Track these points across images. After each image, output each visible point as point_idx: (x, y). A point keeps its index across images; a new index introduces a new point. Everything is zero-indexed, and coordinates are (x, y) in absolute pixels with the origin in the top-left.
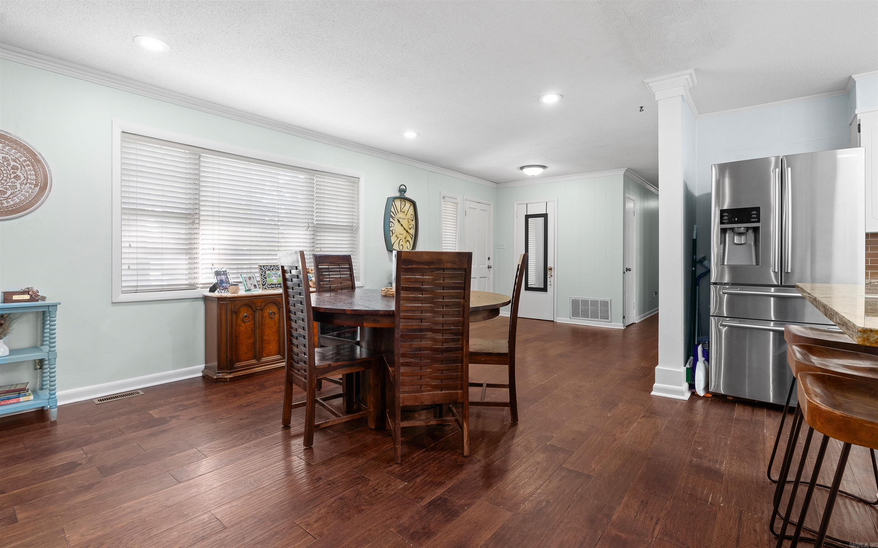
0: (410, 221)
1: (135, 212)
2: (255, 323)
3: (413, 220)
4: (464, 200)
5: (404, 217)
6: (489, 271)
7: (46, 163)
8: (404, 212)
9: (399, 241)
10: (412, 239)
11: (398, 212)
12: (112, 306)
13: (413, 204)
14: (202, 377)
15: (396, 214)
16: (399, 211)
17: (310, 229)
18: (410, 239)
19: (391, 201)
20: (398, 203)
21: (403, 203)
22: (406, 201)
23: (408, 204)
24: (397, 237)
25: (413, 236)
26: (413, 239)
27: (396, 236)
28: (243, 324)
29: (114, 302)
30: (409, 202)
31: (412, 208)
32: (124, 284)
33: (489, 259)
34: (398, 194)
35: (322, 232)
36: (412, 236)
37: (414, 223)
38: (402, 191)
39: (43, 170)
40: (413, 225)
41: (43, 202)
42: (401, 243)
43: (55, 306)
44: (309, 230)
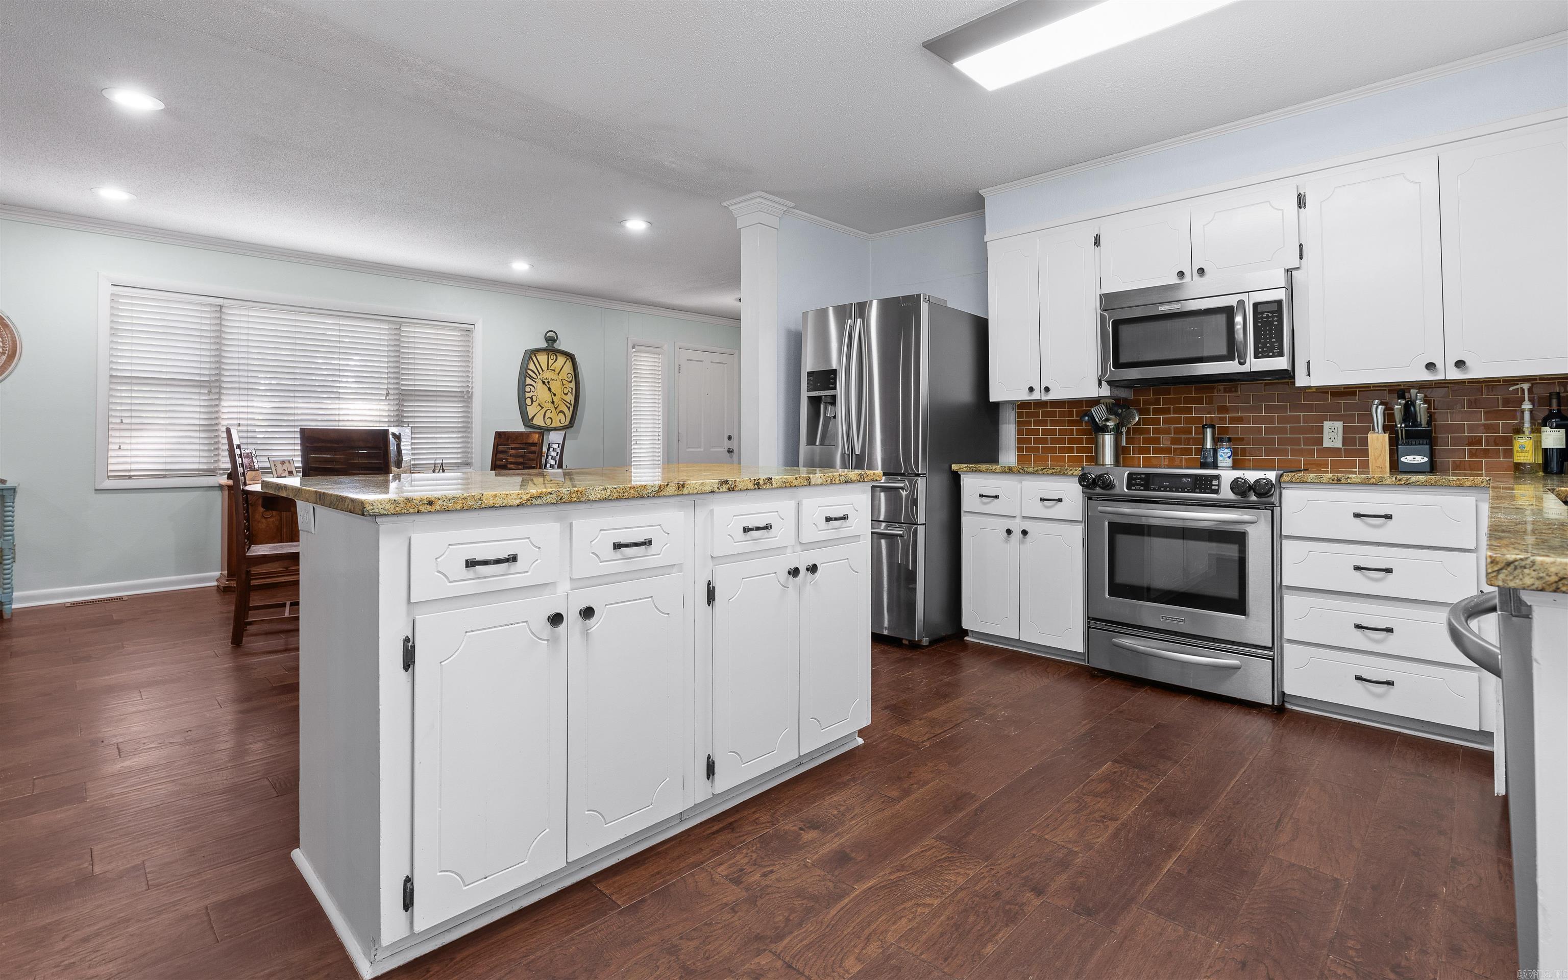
0: (565, 382)
1: (129, 381)
2: (281, 520)
3: (571, 382)
4: (677, 348)
5: (554, 377)
6: (731, 457)
7: (16, 328)
8: (554, 370)
9: (545, 412)
10: (569, 409)
11: (543, 371)
12: (95, 493)
13: (571, 357)
14: (216, 588)
15: (540, 374)
16: (545, 368)
17: (391, 397)
18: (565, 410)
19: (531, 354)
20: (542, 358)
21: (552, 357)
22: (557, 354)
23: (561, 360)
24: (541, 406)
25: (571, 405)
26: (571, 409)
27: (539, 405)
28: (264, 520)
29: (98, 488)
30: (564, 356)
31: (569, 365)
32: (110, 468)
33: (730, 438)
34: (544, 345)
35: (411, 400)
36: (569, 405)
37: (573, 385)
38: (551, 340)
39: (11, 335)
40: (572, 389)
41: (11, 372)
42: (548, 415)
43: (14, 490)
44: (389, 399)
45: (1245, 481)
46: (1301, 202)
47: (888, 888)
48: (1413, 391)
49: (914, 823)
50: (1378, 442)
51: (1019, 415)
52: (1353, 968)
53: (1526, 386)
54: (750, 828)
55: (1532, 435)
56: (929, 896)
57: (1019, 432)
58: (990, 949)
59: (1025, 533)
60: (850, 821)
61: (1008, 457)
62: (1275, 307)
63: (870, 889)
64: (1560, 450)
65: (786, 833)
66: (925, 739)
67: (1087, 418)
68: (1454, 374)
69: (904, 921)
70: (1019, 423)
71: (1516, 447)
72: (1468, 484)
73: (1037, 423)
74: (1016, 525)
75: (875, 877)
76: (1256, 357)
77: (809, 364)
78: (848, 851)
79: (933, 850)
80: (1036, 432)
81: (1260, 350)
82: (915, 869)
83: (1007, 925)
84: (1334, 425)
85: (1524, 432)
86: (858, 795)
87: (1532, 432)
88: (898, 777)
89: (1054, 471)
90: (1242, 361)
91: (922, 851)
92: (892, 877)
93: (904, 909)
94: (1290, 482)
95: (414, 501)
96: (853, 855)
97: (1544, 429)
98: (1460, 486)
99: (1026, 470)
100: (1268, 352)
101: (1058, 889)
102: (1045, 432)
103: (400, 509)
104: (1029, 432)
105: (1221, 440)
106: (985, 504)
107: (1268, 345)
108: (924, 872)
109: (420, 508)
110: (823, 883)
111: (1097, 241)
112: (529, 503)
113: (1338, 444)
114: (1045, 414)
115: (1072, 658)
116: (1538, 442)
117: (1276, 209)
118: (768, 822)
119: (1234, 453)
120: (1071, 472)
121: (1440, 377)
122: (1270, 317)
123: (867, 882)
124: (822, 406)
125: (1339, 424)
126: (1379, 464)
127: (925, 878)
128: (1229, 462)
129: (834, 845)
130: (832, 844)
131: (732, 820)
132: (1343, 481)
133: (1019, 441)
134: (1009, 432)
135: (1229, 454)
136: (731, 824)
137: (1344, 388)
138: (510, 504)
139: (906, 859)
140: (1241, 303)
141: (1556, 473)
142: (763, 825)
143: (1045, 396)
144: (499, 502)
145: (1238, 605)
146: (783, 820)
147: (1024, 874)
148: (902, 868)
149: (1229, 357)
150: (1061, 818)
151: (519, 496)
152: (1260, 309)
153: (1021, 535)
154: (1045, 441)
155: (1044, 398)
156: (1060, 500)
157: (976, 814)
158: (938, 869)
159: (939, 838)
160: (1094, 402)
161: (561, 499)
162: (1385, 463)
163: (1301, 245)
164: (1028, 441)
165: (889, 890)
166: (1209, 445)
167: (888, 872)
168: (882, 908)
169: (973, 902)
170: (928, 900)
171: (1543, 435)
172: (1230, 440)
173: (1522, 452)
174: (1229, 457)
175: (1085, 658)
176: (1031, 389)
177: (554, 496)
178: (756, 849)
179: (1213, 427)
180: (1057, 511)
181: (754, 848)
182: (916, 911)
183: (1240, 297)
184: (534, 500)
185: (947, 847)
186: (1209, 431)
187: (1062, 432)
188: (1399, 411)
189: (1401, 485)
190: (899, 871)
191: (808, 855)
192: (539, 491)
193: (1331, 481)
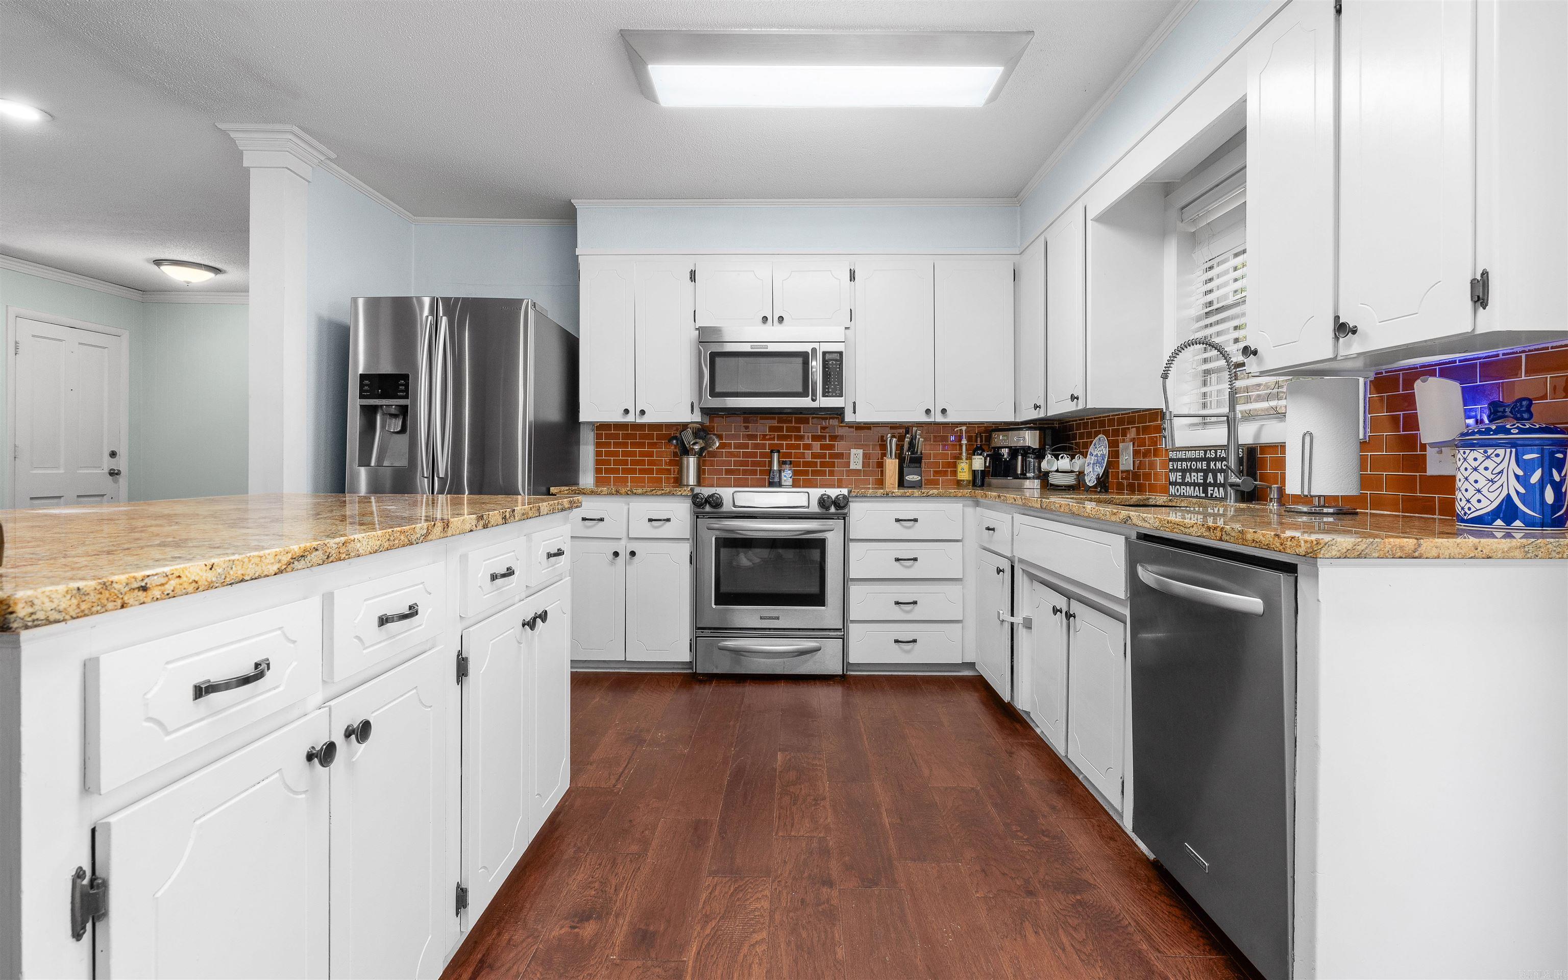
4: (12, 316)
45: (829, 497)
46: (852, 277)
47: (713, 944)
48: (915, 429)
49: (678, 869)
50: (891, 465)
51: (598, 436)
52: (1028, 843)
53: (964, 428)
54: (512, 955)
55: (967, 461)
56: (754, 932)
57: (598, 454)
58: (840, 953)
59: (633, 554)
60: (617, 895)
61: (587, 479)
62: (837, 357)
63: (698, 953)
64: (981, 471)
65: (559, 940)
66: (614, 782)
67: (675, 441)
68: (940, 419)
69: (755, 967)
70: (598, 445)
71: (959, 469)
72: (960, 494)
73: (617, 445)
74: (623, 547)
75: (692, 940)
76: (824, 396)
77: (360, 363)
78: (642, 926)
79: (718, 888)
80: (616, 454)
81: (827, 390)
82: (719, 913)
83: (834, 925)
84: (857, 452)
85: (962, 459)
86: (600, 865)
87: (967, 459)
88: (623, 830)
89: (663, 492)
90: (814, 398)
91: (711, 893)
92: (708, 931)
93: (745, 956)
94: (856, 496)
95: (114, 585)
96: (651, 928)
97: (974, 457)
98: (956, 496)
99: (635, 491)
100: (832, 392)
101: (839, 875)
102: (625, 454)
103: (89, 605)
104: (608, 454)
105: (784, 463)
106: (588, 527)
107: (832, 387)
108: (729, 912)
109: (126, 598)
110: (649, 973)
111: (693, 276)
112: (289, 569)
113: (860, 467)
114: (626, 436)
115: (674, 668)
116: (971, 465)
117: (836, 278)
118: (528, 937)
119: (795, 473)
120: (680, 493)
121: (932, 420)
122: (834, 365)
123: (690, 948)
124: (378, 418)
125: (860, 452)
126: (892, 481)
127: (735, 917)
128: (790, 482)
129: (624, 928)
130: (621, 931)
131: (479, 956)
132: (890, 495)
133: (598, 462)
134: (587, 453)
135: (791, 476)
136: (482, 961)
137: (864, 424)
138: (266, 573)
139: (703, 908)
140: (814, 350)
141: (979, 486)
142: (524, 944)
143: (640, 419)
144: (251, 571)
145: (818, 599)
146: (543, 927)
147: (806, 874)
148: (707, 918)
149: (804, 394)
150: (788, 813)
151: (277, 557)
152: (828, 357)
153: (628, 556)
154: (625, 463)
155: (638, 421)
156: (668, 520)
157: (723, 838)
158: (738, 903)
159: (713, 874)
160: (684, 426)
161: (328, 557)
162: (895, 481)
163: (851, 310)
164: (608, 462)
165: (716, 945)
166: (775, 467)
167: (699, 929)
168: (726, 966)
169: (792, 918)
170: (757, 937)
171: (973, 461)
172: (791, 463)
173: (963, 472)
174: (791, 477)
175: (693, 667)
176: (627, 411)
177: (320, 553)
178: (541, 974)
179: (779, 452)
180: (666, 531)
181: (538, 975)
182: (757, 952)
183: (816, 345)
184: (296, 563)
185: (727, 879)
186: (776, 455)
187: (642, 454)
188: (908, 443)
189: (924, 496)
190: (707, 922)
191: (607, 952)
192: (302, 546)
193: (882, 495)
